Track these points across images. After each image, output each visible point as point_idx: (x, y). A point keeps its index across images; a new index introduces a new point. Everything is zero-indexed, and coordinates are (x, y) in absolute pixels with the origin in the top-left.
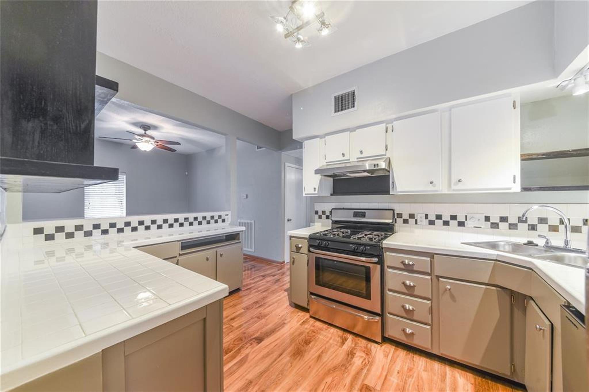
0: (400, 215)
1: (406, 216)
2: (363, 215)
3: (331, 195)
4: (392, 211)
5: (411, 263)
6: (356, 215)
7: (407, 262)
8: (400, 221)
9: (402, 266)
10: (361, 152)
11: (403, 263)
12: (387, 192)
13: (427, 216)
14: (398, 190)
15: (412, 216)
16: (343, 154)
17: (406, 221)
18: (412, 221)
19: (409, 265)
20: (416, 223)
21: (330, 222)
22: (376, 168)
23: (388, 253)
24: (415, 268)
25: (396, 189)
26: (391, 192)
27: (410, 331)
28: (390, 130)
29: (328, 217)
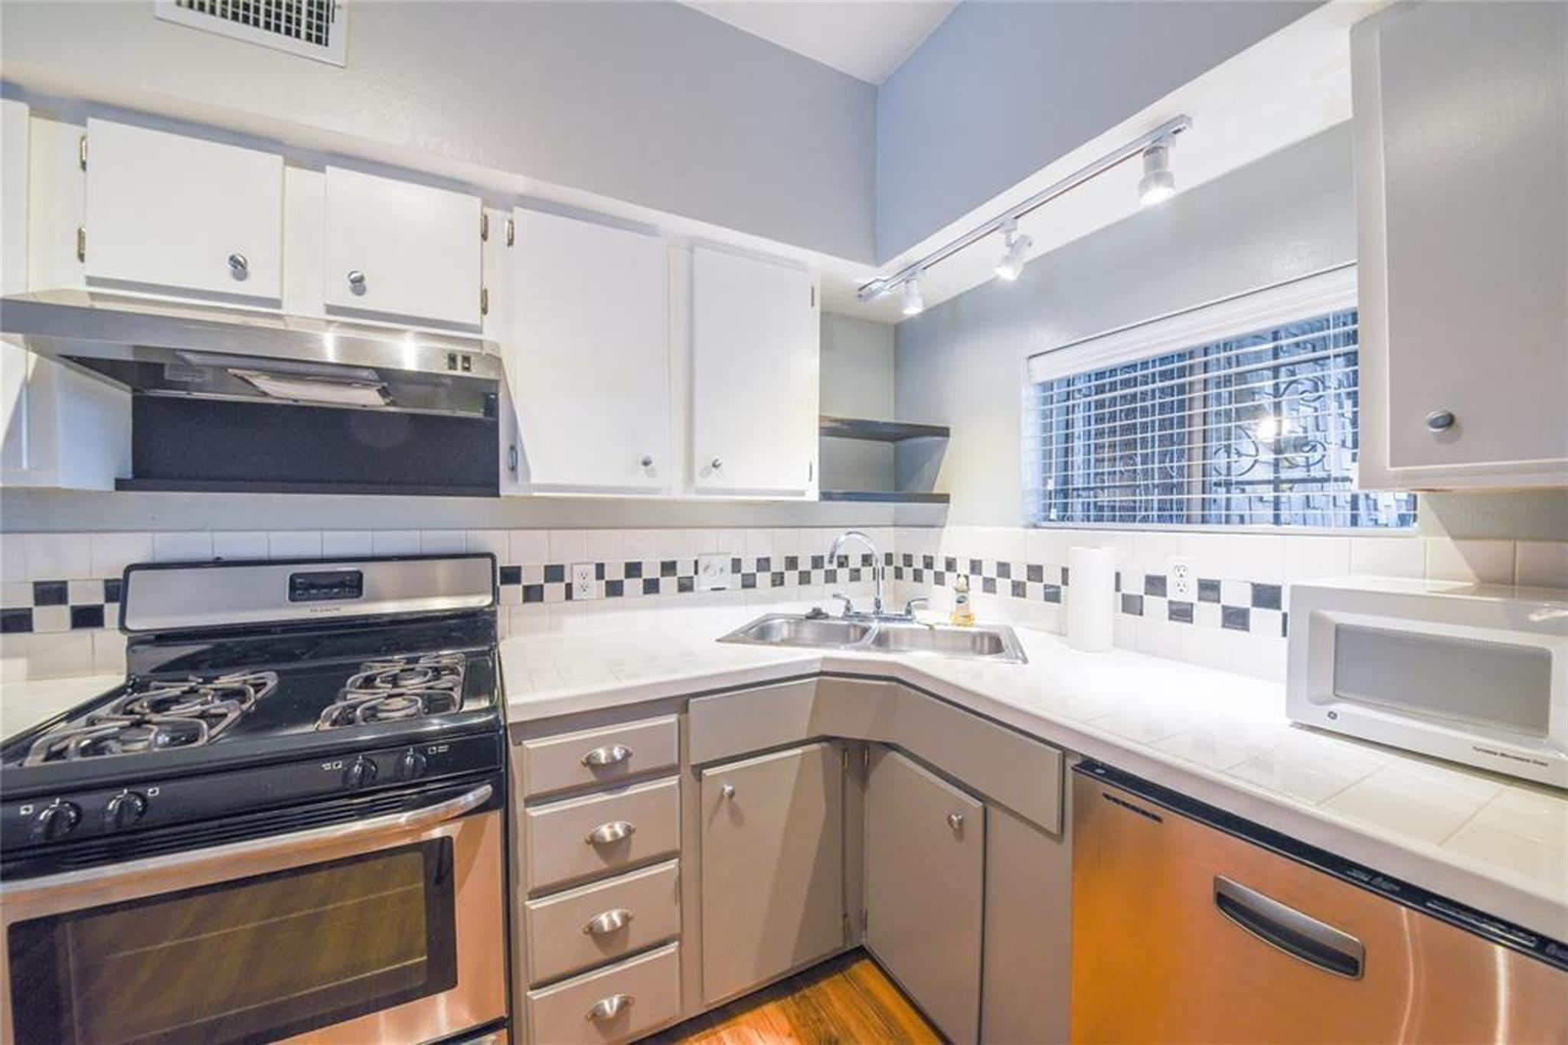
0: (511, 575)
1: (532, 576)
2: (352, 586)
3: (121, 485)
4: (489, 561)
5: (618, 753)
6: (301, 588)
7: (602, 755)
8: (512, 593)
9: (590, 777)
10: (358, 285)
11: (590, 763)
12: (489, 486)
13: (600, 569)
14: (535, 479)
15: (554, 573)
16: (239, 267)
17: (533, 594)
18: (554, 591)
19: (613, 763)
20: (569, 596)
21: (109, 640)
22: (459, 372)
23: (531, 744)
24: (633, 767)
25: (528, 479)
26: (506, 488)
27: (616, 1001)
28: (499, 234)
29: (87, 618)
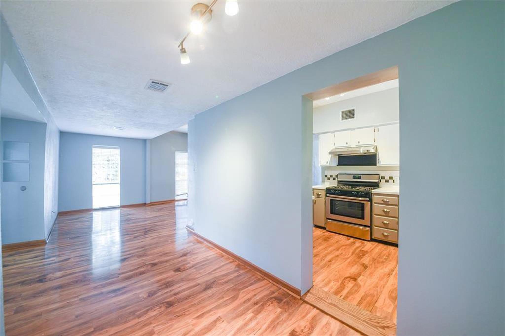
0: (383, 178)
1: (387, 178)
2: (359, 178)
3: (337, 165)
4: (378, 175)
5: (387, 200)
6: (354, 177)
7: (385, 200)
8: (383, 181)
9: (383, 202)
10: (359, 142)
11: (383, 201)
12: (375, 164)
14: (382, 163)
15: (391, 178)
16: (347, 143)
17: (387, 181)
18: (391, 181)
19: (386, 201)
20: (394, 182)
21: (336, 181)
22: (368, 152)
23: (375, 196)
24: (390, 203)
25: (380, 163)
26: (377, 165)
27: (387, 234)
28: (376, 130)
29: (334, 179)
